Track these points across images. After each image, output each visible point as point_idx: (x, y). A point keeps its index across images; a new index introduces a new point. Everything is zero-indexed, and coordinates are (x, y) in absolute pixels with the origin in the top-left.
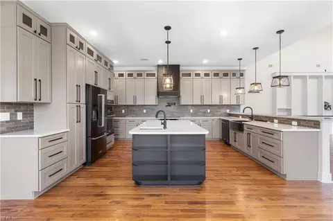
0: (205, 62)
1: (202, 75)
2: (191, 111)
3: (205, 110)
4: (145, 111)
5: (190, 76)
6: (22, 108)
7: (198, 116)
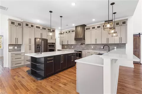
0: (94, 20)
1: (96, 27)
2: (92, 47)
3: (100, 47)
4: (73, 47)
5: (90, 29)
6: (17, 46)
7: (96, 50)
